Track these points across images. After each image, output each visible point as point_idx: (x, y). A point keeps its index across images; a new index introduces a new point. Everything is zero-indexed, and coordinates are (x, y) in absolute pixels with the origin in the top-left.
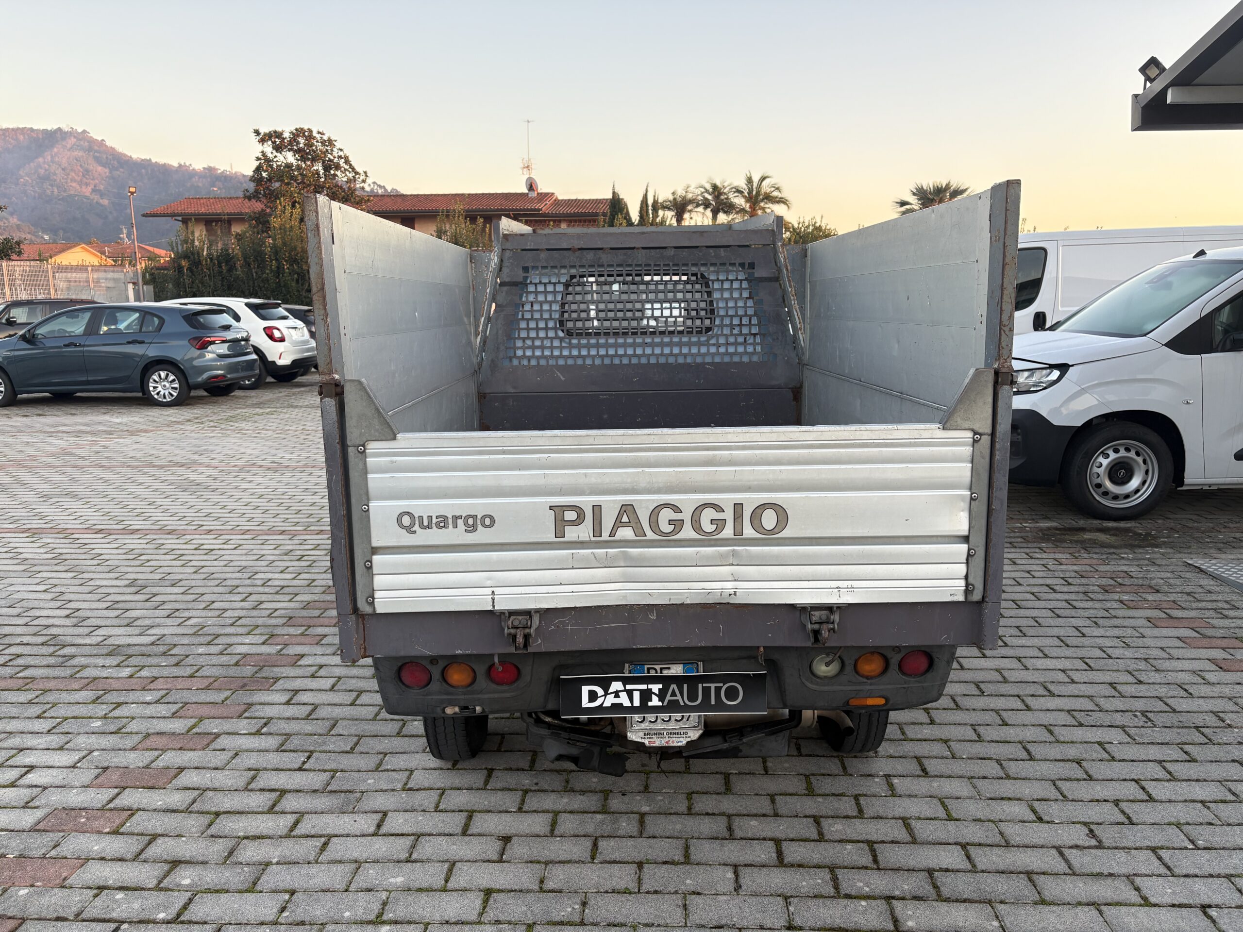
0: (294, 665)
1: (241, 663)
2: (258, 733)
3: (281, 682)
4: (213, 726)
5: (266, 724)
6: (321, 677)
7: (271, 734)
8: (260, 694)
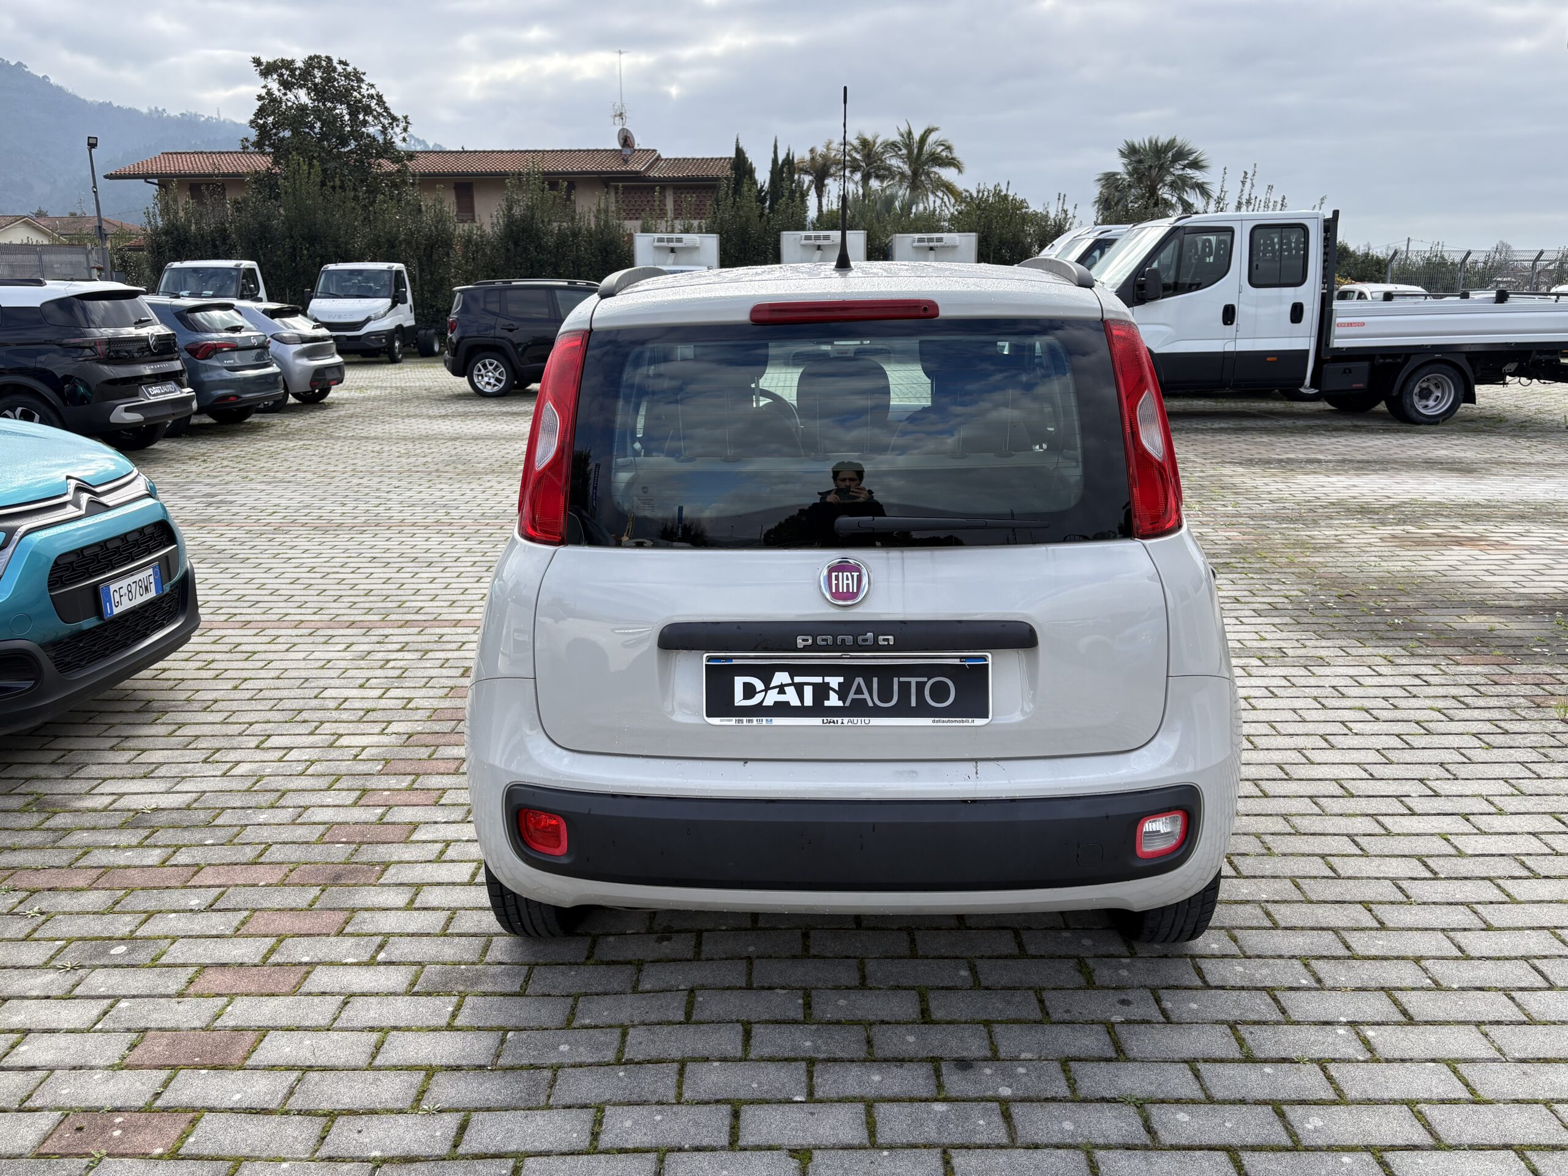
0: (406, 841)
1: (327, 838)
2: (372, 963)
3: (392, 870)
4: (301, 951)
5: (381, 947)
6: (452, 861)
7: (392, 963)
8: (364, 891)
